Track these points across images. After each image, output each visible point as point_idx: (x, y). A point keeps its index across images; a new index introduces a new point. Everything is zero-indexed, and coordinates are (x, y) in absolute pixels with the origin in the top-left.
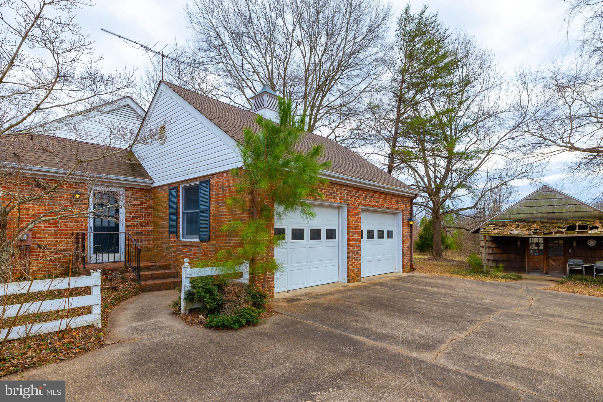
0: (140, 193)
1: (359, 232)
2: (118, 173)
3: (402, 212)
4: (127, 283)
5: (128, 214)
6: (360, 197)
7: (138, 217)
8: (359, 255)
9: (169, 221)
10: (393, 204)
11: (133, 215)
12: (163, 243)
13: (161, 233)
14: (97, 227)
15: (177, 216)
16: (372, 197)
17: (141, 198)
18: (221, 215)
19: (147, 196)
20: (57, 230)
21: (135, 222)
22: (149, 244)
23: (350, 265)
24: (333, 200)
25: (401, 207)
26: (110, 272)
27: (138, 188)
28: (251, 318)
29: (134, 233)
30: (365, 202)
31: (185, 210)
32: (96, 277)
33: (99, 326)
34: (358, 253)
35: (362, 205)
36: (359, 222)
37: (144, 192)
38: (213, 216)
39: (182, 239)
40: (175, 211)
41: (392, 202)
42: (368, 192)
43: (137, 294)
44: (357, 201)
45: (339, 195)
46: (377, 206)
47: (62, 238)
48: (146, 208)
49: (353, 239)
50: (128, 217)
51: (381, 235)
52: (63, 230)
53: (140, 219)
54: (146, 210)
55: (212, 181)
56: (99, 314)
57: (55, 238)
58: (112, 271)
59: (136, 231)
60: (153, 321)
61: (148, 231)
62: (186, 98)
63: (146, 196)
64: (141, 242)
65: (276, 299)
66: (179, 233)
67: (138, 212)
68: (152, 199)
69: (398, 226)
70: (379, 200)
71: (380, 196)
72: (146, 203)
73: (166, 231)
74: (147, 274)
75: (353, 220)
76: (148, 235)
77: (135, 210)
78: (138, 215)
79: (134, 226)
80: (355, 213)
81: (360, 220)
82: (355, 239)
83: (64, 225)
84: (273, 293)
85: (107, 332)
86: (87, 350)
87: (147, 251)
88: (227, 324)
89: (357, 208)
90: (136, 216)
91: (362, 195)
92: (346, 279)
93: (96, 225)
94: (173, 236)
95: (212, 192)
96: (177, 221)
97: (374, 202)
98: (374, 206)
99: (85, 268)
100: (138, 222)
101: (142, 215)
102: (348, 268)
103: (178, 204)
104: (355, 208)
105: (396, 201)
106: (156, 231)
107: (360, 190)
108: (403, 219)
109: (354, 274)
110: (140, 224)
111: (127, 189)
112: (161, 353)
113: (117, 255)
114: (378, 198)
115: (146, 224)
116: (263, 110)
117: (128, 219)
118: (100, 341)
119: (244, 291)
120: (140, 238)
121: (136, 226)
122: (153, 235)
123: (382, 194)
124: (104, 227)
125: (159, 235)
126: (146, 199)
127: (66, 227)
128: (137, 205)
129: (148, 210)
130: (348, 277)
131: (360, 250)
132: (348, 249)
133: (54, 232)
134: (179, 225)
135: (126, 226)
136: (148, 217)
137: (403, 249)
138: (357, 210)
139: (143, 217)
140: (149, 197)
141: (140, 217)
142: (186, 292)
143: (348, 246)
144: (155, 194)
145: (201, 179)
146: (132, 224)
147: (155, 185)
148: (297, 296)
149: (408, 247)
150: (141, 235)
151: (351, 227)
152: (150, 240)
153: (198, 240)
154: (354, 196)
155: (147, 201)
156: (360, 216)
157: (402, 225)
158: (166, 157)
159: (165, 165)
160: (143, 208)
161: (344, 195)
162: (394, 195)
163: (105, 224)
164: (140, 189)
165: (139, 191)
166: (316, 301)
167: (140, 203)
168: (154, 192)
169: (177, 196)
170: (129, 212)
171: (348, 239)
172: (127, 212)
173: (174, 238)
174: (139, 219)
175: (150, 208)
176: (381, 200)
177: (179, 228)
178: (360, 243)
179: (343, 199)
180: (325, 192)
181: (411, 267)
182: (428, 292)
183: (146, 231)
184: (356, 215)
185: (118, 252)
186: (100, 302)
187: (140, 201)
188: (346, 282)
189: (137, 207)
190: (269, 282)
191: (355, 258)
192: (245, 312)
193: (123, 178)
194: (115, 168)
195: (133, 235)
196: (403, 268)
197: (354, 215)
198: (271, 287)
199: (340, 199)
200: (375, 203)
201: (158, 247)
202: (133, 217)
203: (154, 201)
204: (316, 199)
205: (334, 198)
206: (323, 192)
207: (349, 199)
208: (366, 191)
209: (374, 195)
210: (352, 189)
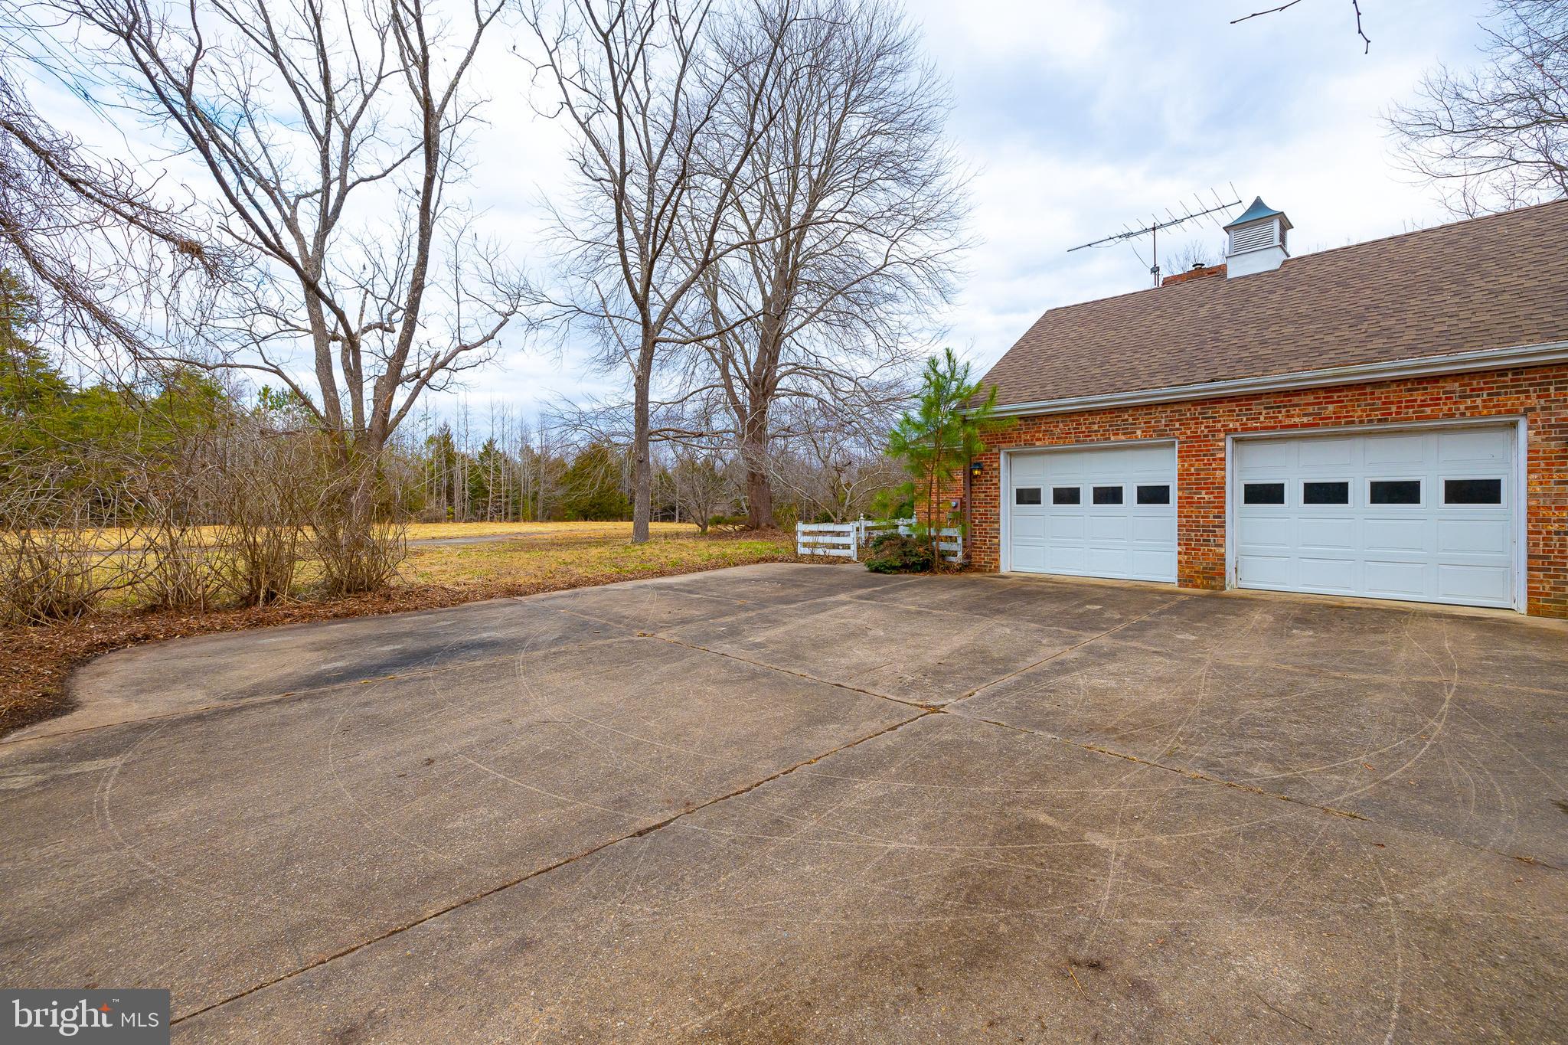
1: (1218, 488)
6: (1221, 416)
8: (1215, 536)
16: (1279, 407)
24: (1125, 437)
30: (1244, 424)
34: (1213, 531)
35: (1229, 431)
36: (1215, 469)
42: (1259, 399)
44: (1207, 427)
45: (1143, 425)
46: (1307, 425)
49: (1191, 503)
70: (1325, 408)
75: (1191, 465)
80: (1200, 451)
81: (1222, 464)
82: (1200, 503)
84: (996, 567)
89: (1208, 441)
91: (1232, 411)
97: (1290, 416)
104: (1197, 442)
107: (1220, 403)
108: (1530, 440)
131: (1222, 527)
138: (1206, 445)
151: (1184, 479)
154: (1196, 418)
156: (1219, 456)
157: (1529, 459)
161: (1158, 421)
176: (1332, 406)
178: (1222, 513)
179: (1155, 431)
180: (1100, 426)
184: (1205, 455)
190: (990, 553)
191: (1198, 540)
199: (1144, 432)
200: (1297, 419)
204: (1077, 441)
205: (1124, 434)
206: (1096, 427)
207: (1177, 426)
208: (1247, 400)
209: (1290, 401)
210: (1189, 406)
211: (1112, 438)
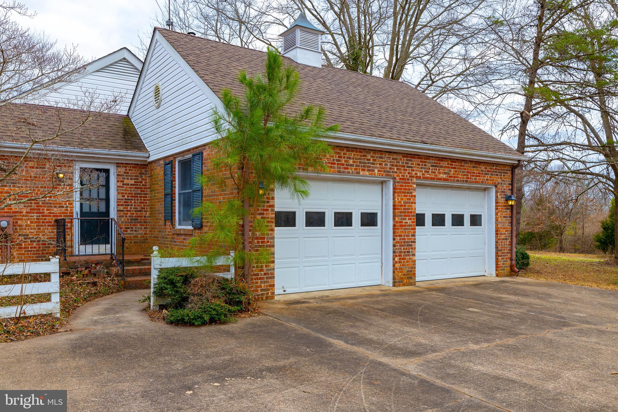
0: (134, 169)
1: (413, 216)
2: (108, 145)
3: (496, 186)
4: (109, 278)
5: (120, 197)
6: (414, 167)
7: (132, 200)
8: (412, 248)
9: (165, 204)
10: (477, 176)
11: (126, 197)
12: (159, 231)
13: (157, 219)
14: (85, 213)
15: (172, 197)
16: (436, 166)
17: (135, 176)
18: (212, 196)
19: (143, 174)
20: (40, 216)
21: (128, 205)
22: (145, 234)
23: (396, 262)
24: (367, 173)
25: (492, 180)
26: (93, 265)
27: (131, 164)
28: (216, 315)
29: (128, 219)
30: (423, 174)
31: (181, 190)
32: (55, 263)
33: (58, 315)
34: (411, 245)
35: (418, 178)
36: (412, 203)
37: (140, 168)
38: (206, 196)
39: (178, 227)
40: (169, 191)
41: (474, 173)
42: (429, 159)
43: (118, 291)
44: (409, 173)
45: (378, 166)
46: (445, 180)
47: (45, 225)
48: (142, 188)
49: (401, 226)
50: (120, 199)
51: (458, 220)
52: (46, 216)
53: (135, 202)
54: (141, 191)
55: (204, 153)
56: (57, 303)
57: (37, 226)
58: (96, 264)
59: (129, 216)
60: (117, 315)
61: (145, 217)
62: (180, 50)
63: (141, 173)
64: (135, 231)
65: (276, 301)
66: (175, 219)
67: (132, 194)
68: (149, 177)
69: (489, 208)
70: (451, 171)
71: (452, 165)
72: (141, 182)
73: (162, 216)
74: (135, 269)
75: (402, 199)
76: (144, 222)
77: (128, 190)
78: (132, 197)
79: (127, 211)
80: (406, 189)
81: (415, 200)
82: (405, 226)
83: (47, 210)
84: (273, 293)
85: (65, 323)
86: (38, 334)
87: (144, 242)
88: (186, 319)
89: (409, 183)
90: (130, 198)
91: (419, 165)
92: (391, 282)
93: (84, 210)
94: (169, 222)
95: (205, 167)
96: (172, 203)
97: (439, 173)
98: (440, 179)
99: (66, 260)
100: (132, 205)
101: (137, 197)
102: (394, 266)
103: (173, 183)
104: (404, 183)
105: (482, 171)
106: (152, 216)
107: (414, 158)
108: (497, 197)
109: (404, 275)
110: (134, 208)
111: (118, 165)
112: (106, 341)
113: (108, 246)
114: (449, 167)
115: (142, 208)
116: (295, 50)
117: (120, 202)
118: (53, 328)
119: (215, 283)
120: (134, 225)
121: (130, 211)
122: (150, 222)
123: (455, 162)
124: (92, 213)
125: (156, 222)
126: (141, 177)
127: (49, 213)
128: (131, 185)
129: (144, 191)
130: (394, 278)
131: (415, 242)
132: (394, 239)
133: (37, 219)
134: (175, 209)
135: (118, 211)
136: (144, 200)
137: (497, 242)
138: (408, 186)
139: (138, 200)
140: (146, 174)
141: (135, 200)
142: (155, 285)
143: (394, 236)
144: (152, 170)
145: (194, 150)
146: (124, 208)
147: (151, 159)
148: (305, 299)
149: (506, 239)
150: (135, 222)
151: (398, 209)
152: (147, 228)
153: (191, 228)
154: (404, 166)
155: (143, 179)
156: (414, 194)
157: (496, 206)
158: (161, 124)
159: (160, 135)
160: (138, 188)
161: (386, 165)
162: (479, 163)
163: (94, 209)
164: (135, 164)
165: (133, 167)
166: (327, 304)
167: (135, 182)
168: (151, 168)
169: (172, 172)
170: (122, 193)
171: (394, 226)
172: (119, 193)
173: (170, 225)
174: (133, 202)
175: (147, 188)
176: (453, 170)
177: (175, 213)
178: (415, 232)
179: (384, 171)
180: (354, 162)
181: (511, 269)
182: (501, 301)
183: (141, 217)
184: (408, 193)
185: (109, 243)
186: (58, 290)
187: (135, 179)
188: (391, 285)
189: (130, 188)
190: (267, 279)
191: (405, 252)
192: (211, 308)
193: (113, 152)
194: (105, 140)
195: (126, 222)
196: (496, 270)
197: (403, 193)
198: (270, 286)
199: (379, 171)
200: (442, 175)
201: (154, 237)
202: (126, 199)
203: (151, 179)
204: (339, 172)
205: (368, 170)
206: (351, 162)
207: (395, 170)
208: (425, 159)
209: (440, 164)
210: (401, 157)
211: (361, 173)
